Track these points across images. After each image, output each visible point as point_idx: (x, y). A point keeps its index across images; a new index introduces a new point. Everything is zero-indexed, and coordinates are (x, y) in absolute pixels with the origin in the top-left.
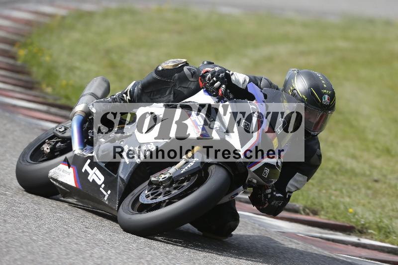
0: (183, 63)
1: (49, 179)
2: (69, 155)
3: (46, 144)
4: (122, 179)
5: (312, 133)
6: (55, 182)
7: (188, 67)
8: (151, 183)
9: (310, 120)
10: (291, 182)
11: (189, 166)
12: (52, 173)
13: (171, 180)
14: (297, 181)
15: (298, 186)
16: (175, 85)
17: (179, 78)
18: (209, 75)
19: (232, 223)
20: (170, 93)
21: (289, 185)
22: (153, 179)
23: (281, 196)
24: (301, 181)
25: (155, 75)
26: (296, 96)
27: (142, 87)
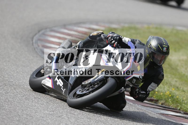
0: (101, 33)
1: (42, 84)
3: (42, 69)
4: (70, 84)
5: (159, 65)
6: (44, 86)
7: (103, 35)
8: (82, 86)
9: (158, 59)
10: (150, 86)
11: (99, 78)
12: (43, 82)
13: (91, 84)
14: (152, 86)
15: (153, 89)
16: (97, 43)
18: (110, 38)
19: (123, 105)
20: (95, 46)
21: (148, 88)
22: (83, 83)
23: (145, 92)
24: (154, 86)
25: (88, 38)
26: (151, 48)
27: (83, 44)
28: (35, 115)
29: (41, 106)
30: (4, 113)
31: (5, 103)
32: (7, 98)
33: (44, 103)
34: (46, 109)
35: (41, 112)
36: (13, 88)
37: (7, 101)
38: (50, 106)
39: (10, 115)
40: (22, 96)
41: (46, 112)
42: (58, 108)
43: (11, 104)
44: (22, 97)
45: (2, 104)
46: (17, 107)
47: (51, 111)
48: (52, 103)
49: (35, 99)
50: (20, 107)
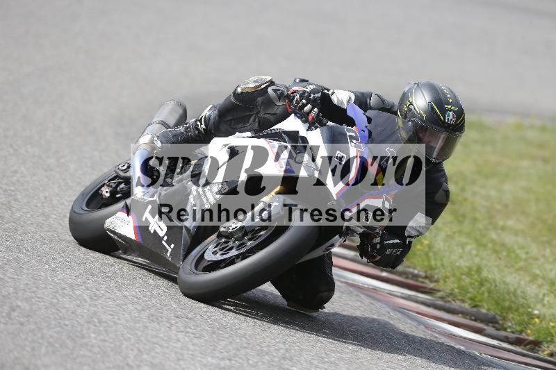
0: (267, 82)
1: (105, 231)
2: (129, 201)
3: (105, 187)
4: (188, 230)
5: (433, 161)
6: (112, 235)
7: (274, 87)
9: (430, 144)
12: (109, 224)
15: (421, 230)
16: (259, 112)
17: (263, 103)
18: (297, 96)
20: (254, 121)
21: (408, 229)
23: (399, 242)
25: (232, 99)
26: (413, 112)
27: (219, 113)
28: (178, 367)
29: (196, 341)
30: (84, 356)
31: (88, 329)
32: (95, 313)
33: (205, 335)
34: (209, 351)
35: (193, 360)
36: (113, 284)
38: (223, 343)
39: (103, 363)
40: (140, 308)
41: (209, 359)
42: (243, 351)
43: (106, 331)
44: (139, 311)
45: (79, 329)
46: (124, 342)
47: (223, 359)
48: (227, 335)
49: (178, 320)
50: (133, 341)
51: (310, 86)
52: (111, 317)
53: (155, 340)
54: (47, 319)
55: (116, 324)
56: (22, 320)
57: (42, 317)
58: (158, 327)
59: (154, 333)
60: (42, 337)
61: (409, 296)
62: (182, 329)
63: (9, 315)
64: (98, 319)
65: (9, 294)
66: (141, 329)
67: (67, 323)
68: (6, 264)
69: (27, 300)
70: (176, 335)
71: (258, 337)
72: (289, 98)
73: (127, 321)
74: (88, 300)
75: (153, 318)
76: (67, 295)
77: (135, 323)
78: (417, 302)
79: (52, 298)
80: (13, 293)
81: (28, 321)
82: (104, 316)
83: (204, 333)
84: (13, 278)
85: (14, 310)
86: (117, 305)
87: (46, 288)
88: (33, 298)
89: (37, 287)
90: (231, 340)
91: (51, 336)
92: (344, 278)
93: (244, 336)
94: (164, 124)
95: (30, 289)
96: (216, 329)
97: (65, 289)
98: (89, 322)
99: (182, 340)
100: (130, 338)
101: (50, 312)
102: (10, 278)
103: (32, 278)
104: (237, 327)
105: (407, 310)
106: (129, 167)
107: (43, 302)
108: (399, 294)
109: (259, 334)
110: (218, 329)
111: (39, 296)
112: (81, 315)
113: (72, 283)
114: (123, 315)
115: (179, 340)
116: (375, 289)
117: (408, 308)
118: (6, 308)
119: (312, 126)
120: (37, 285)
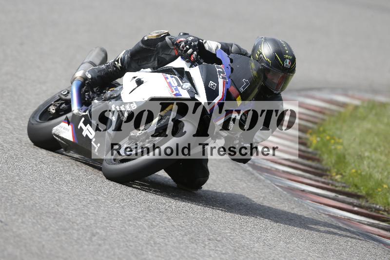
0: (165, 33)
1: (52, 135)
2: (69, 115)
3: (52, 106)
5: (275, 92)
6: (57, 138)
7: (169, 37)
9: (273, 81)
12: (55, 130)
16: (158, 53)
17: (162, 47)
18: (183, 44)
20: (154, 60)
25: (141, 45)
26: (262, 60)
27: (131, 55)
29: (223, 256)
31: (147, 248)
32: (151, 237)
36: (164, 217)
37: (152, 242)
40: (183, 233)
43: (159, 250)
44: (183, 236)
45: (140, 248)
46: (172, 257)
48: (244, 252)
49: (210, 242)
50: (178, 256)
51: (190, 37)
52: (162, 240)
53: (193, 256)
54: (118, 242)
55: (166, 245)
56: (100, 242)
57: (114, 240)
58: (196, 247)
59: (193, 251)
60: (114, 255)
61: (373, 223)
62: (213, 248)
63: (90, 239)
64: (154, 241)
65: (91, 224)
66: (184, 248)
67: (132, 244)
68: (89, 203)
69: (104, 228)
70: (209, 252)
71: (266, 253)
72: (177, 45)
73: (174, 243)
74: (147, 228)
75: (192, 241)
76: (132, 225)
77: (180, 244)
78: (378, 227)
79: (121, 227)
80: (94, 223)
81: (104, 243)
82: (158, 240)
83: (228, 251)
84: (94, 213)
85: (94, 236)
86: (167, 232)
87: (117, 220)
88: (108, 227)
89: (111, 220)
90: (247, 255)
91: (120, 254)
92: (328, 211)
93: (257, 252)
94: (92, 63)
95: (106, 221)
96: (237, 248)
97: (130, 220)
98: (147, 244)
99: (213, 256)
100: (176, 255)
101: (120, 237)
102: (91, 213)
103: (107, 213)
104: (252, 247)
105: (372, 233)
106: (68, 93)
107: (115, 229)
108: (366, 223)
109: (267, 252)
110: (238, 248)
111: (112, 225)
112: (142, 239)
113: (136, 216)
114: (172, 238)
115: (210, 256)
116: (349, 219)
117: (372, 232)
118: (89, 234)
119: (193, 64)
120: (110, 218)
